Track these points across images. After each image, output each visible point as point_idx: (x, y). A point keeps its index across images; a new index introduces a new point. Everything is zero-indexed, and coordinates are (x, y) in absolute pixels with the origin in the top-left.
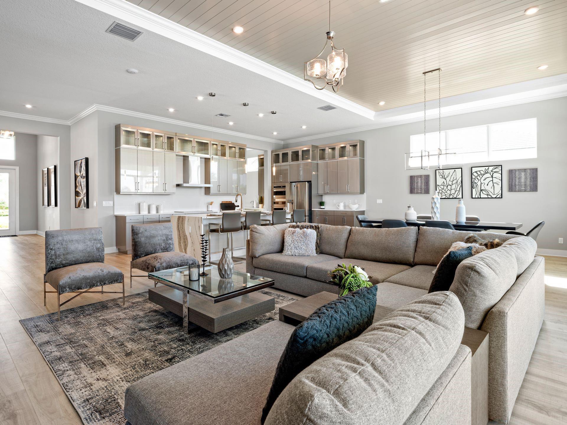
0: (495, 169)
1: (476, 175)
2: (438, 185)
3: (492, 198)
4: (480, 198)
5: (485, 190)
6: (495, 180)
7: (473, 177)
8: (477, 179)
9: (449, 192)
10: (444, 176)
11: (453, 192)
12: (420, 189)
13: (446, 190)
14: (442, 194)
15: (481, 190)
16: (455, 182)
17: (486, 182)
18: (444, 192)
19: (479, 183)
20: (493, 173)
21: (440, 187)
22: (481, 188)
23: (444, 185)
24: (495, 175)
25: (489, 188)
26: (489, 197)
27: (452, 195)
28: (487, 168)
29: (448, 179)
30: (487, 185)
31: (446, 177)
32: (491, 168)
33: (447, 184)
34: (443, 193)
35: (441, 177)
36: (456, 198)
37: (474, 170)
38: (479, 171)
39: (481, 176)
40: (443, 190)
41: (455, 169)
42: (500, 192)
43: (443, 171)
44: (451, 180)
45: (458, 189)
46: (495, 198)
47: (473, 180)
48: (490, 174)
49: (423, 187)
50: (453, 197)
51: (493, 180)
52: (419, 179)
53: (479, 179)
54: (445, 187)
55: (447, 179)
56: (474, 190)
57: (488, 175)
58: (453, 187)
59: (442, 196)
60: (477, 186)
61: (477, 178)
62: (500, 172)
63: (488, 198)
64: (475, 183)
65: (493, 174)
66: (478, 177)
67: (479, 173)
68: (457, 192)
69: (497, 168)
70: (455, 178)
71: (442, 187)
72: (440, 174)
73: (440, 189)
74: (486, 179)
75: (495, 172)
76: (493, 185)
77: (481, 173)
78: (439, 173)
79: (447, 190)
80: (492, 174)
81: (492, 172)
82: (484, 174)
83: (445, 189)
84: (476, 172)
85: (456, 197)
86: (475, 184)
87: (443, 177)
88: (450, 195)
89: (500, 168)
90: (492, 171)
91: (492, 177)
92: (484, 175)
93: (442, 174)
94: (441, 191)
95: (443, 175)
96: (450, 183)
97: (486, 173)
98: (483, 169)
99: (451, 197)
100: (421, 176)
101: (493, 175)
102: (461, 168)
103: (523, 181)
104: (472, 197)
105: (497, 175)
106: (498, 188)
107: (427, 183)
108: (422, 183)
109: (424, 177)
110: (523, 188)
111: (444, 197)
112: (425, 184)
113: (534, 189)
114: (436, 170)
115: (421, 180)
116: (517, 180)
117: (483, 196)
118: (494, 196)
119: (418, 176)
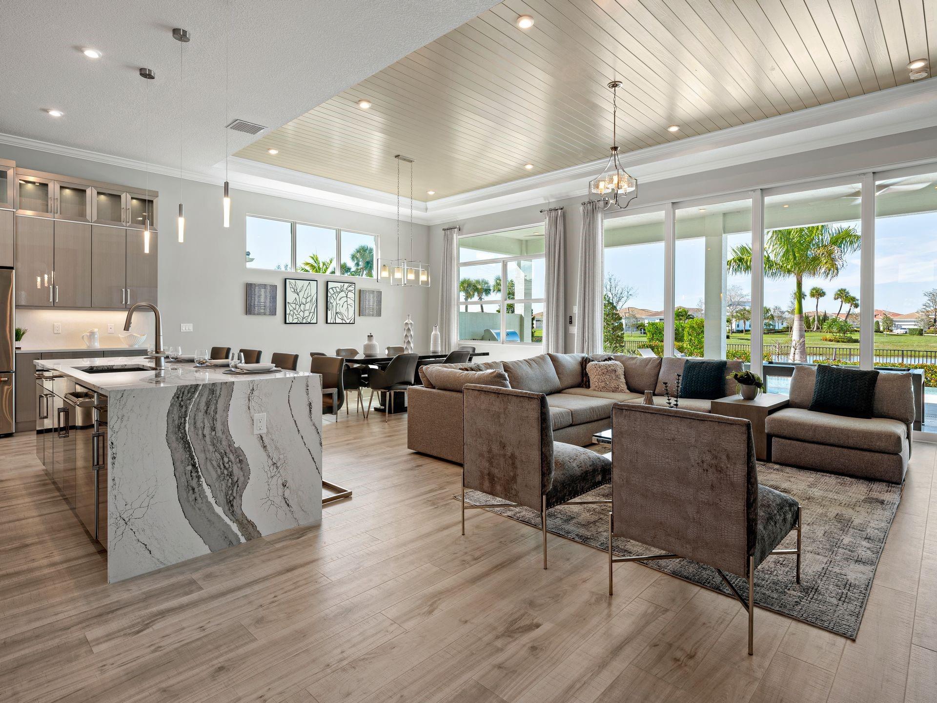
0: (349, 287)
1: (332, 292)
2: (288, 303)
3: (346, 323)
4: (336, 323)
5: (340, 313)
6: (350, 302)
7: (329, 295)
8: (332, 297)
9: (301, 313)
11: (307, 313)
12: (263, 308)
13: (299, 311)
14: (293, 316)
15: (337, 313)
16: (309, 300)
17: (341, 302)
18: (296, 313)
19: (334, 304)
20: (348, 291)
21: (292, 306)
22: (336, 310)
23: (296, 303)
25: (343, 310)
26: (344, 322)
27: (306, 318)
28: (342, 284)
29: (301, 294)
30: (342, 306)
31: (298, 291)
32: (346, 285)
33: (299, 301)
34: (295, 315)
35: (293, 290)
36: (310, 323)
37: (330, 285)
38: (335, 287)
39: (337, 294)
40: (295, 311)
41: (311, 282)
42: (353, 317)
43: (295, 282)
44: (305, 297)
45: (313, 311)
47: (329, 298)
49: (268, 304)
50: (307, 322)
51: (347, 301)
52: (263, 290)
53: (335, 297)
54: (298, 306)
56: (329, 312)
57: (343, 294)
58: (308, 306)
59: (293, 320)
60: (332, 307)
62: (353, 291)
63: (343, 323)
64: (331, 303)
66: (334, 296)
67: (335, 291)
68: (311, 314)
69: (351, 285)
70: (309, 295)
71: (294, 306)
72: (291, 286)
73: (291, 308)
74: (341, 298)
75: (350, 291)
76: (348, 308)
77: (337, 290)
78: (290, 283)
80: (346, 293)
83: (297, 309)
84: (332, 288)
85: (311, 321)
87: (295, 290)
88: (303, 318)
89: (354, 287)
90: (346, 289)
91: (347, 297)
92: (339, 293)
93: (294, 286)
94: (292, 313)
95: (296, 288)
96: (304, 301)
97: (341, 291)
98: (339, 285)
99: (304, 321)
100: (265, 286)
102: (317, 281)
103: (371, 304)
104: (327, 323)
105: (351, 295)
106: (351, 310)
107: (274, 298)
108: (266, 297)
109: (269, 287)
110: (371, 313)
111: (295, 321)
112: (270, 299)
113: (379, 314)
114: (286, 279)
115: (265, 292)
116: (367, 302)
117: (338, 321)
118: (348, 322)
119: (260, 286)
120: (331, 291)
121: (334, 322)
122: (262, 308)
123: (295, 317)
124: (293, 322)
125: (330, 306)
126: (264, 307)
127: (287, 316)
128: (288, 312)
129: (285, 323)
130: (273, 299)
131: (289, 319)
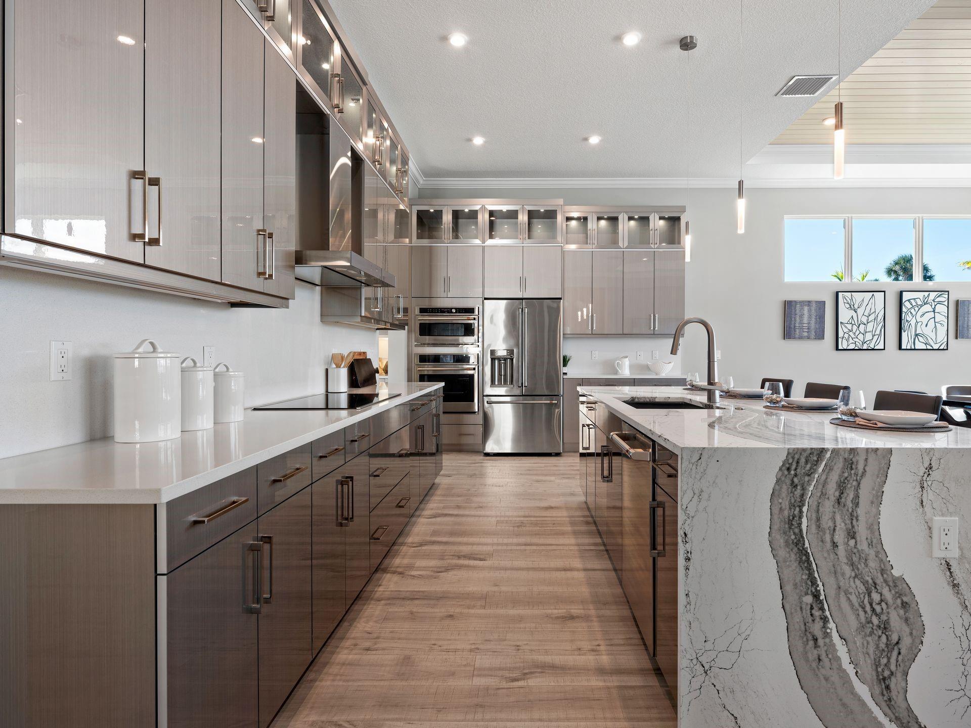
0: (938, 297)
1: (909, 306)
2: (841, 323)
3: (933, 349)
4: (915, 349)
5: (923, 335)
6: (939, 318)
7: (904, 309)
8: (909, 313)
9: (861, 337)
10: (853, 306)
11: (869, 336)
12: (807, 330)
13: (857, 334)
14: (848, 340)
15: (917, 335)
16: (872, 318)
17: (925, 319)
18: (853, 336)
19: (913, 322)
20: (936, 303)
21: (846, 327)
22: (916, 331)
23: (853, 323)
24: (939, 308)
25: (928, 331)
26: (929, 347)
27: (868, 342)
28: (926, 293)
29: (860, 311)
30: (926, 326)
31: (856, 306)
32: (933, 295)
33: (858, 321)
34: (851, 338)
35: (848, 306)
36: (873, 349)
37: (906, 296)
38: (914, 299)
39: (917, 309)
40: (851, 333)
41: (875, 293)
42: (946, 340)
43: (852, 295)
44: (866, 314)
45: (878, 332)
46: (938, 349)
47: (903, 315)
48: (931, 306)
49: (813, 325)
50: (869, 348)
51: (934, 318)
52: (806, 308)
53: (914, 313)
54: (855, 328)
55: (859, 311)
56: (904, 335)
57: (927, 308)
58: (870, 327)
59: (848, 345)
60: (909, 327)
61: (911, 313)
62: (946, 303)
63: (927, 349)
64: (907, 321)
65: (935, 306)
66: (912, 311)
67: (914, 304)
68: (876, 337)
69: (941, 295)
70: (873, 311)
71: (849, 326)
72: (845, 301)
73: (846, 330)
74: (924, 314)
75: (939, 303)
76: (935, 327)
77: (917, 303)
78: (844, 297)
79: (858, 332)
80: (933, 307)
82: (922, 306)
83: (854, 331)
84: (909, 300)
85: (874, 346)
86: (907, 323)
87: (852, 306)
88: (864, 343)
89: (946, 296)
90: (934, 301)
91: (934, 311)
92: (921, 307)
93: (849, 301)
94: (846, 336)
95: (852, 303)
96: (864, 320)
97: (925, 304)
98: (921, 295)
99: (865, 347)
100: (809, 303)
101: (935, 308)
102: (884, 292)
104: (900, 348)
105: (941, 309)
106: (942, 331)
107: (821, 318)
108: (810, 317)
109: (814, 304)
111: (852, 346)
112: (816, 319)
114: (837, 293)
115: (810, 311)
116: (969, 319)
117: (919, 345)
118: (936, 347)
119: (803, 303)
120: (907, 304)
121: (913, 348)
122: (805, 330)
123: (851, 341)
124: (849, 348)
125: (905, 325)
126: (808, 329)
127: (840, 340)
128: (841, 334)
129: (837, 349)
130: (819, 318)
131: (843, 344)
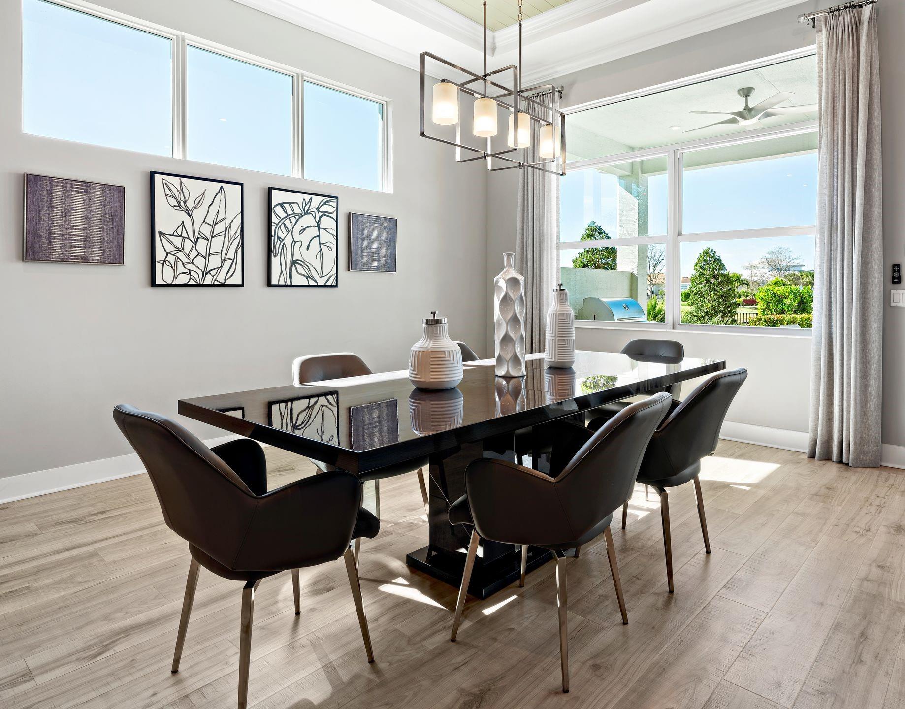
0: (324, 204)
1: (282, 214)
2: (160, 233)
3: (318, 286)
4: (291, 286)
5: (303, 263)
6: (325, 237)
7: (274, 219)
8: (283, 226)
9: (200, 262)
10: (185, 203)
11: (214, 262)
12: (81, 244)
13: (192, 256)
14: (174, 267)
15: (294, 262)
16: (220, 228)
17: (305, 238)
18: (185, 260)
19: (288, 241)
20: (321, 214)
21: (171, 243)
22: (292, 255)
23: (184, 235)
24: (327, 222)
25: (310, 257)
26: (312, 283)
27: (213, 273)
28: (308, 197)
29: (198, 214)
30: (308, 248)
31: (190, 205)
32: (317, 200)
33: (194, 231)
34: (180, 264)
35: (173, 202)
36: (223, 285)
37: (278, 197)
38: (290, 204)
39: (293, 220)
40: (180, 255)
41: (224, 185)
42: (334, 271)
43: (181, 183)
44: (210, 220)
45: (231, 255)
46: (325, 286)
47: (273, 228)
48: (315, 217)
49: (96, 234)
50: (216, 283)
51: (319, 236)
52: (78, 196)
53: (290, 227)
54: (188, 245)
55: (195, 213)
56: (275, 261)
57: (308, 220)
58: (216, 244)
59: (175, 277)
60: (283, 248)
61: (285, 226)
62: (334, 216)
63: (309, 286)
64: (279, 238)
65: (320, 218)
66: (287, 222)
67: (289, 211)
68: (227, 264)
69: (327, 202)
70: (222, 215)
71: (177, 241)
72: (168, 192)
73: (170, 248)
74: (304, 230)
75: (326, 214)
76: (321, 250)
77: (293, 210)
78: (165, 185)
79: (194, 253)
80: (317, 219)
81: (318, 211)
82: (301, 216)
83: (187, 250)
84: (281, 205)
85: (225, 280)
86: (279, 242)
87: (182, 204)
88: (206, 273)
89: (335, 205)
90: (318, 209)
91: (318, 226)
92: (300, 218)
93: (177, 194)
94: (171, 258)
95: (182, 198)
96: (206, 230)
97: (305, 214)
98: (299, 198)
99: (208, 280)
100: (86, 186)
101: (319, 220)
102: (242, 184)
103: (375, 244)
104: (269, 284)
105: (328, 223)
106: (329, 257)
107: (116, 221)
108: (88, 216)
109: (98, 192)
110: (375, 263)
111: (183, 279)
112: (103, 221)
113: (391, 267)
114: (152, 174)
115: (88, 203)
116: (365, 242)
117: (298, 280)
118: (321, 282)
119: (69, 184)
120: (278, 210)
121: (289, 283)
122: (77, 243)
123: (181, 269)
124: (177, 282)
125: (277, 245)
126: (85, 241)
127: (158, 267)
128: (160, 255)
129: (153, 284)
130: (112, 221)
131: (165, 275)
